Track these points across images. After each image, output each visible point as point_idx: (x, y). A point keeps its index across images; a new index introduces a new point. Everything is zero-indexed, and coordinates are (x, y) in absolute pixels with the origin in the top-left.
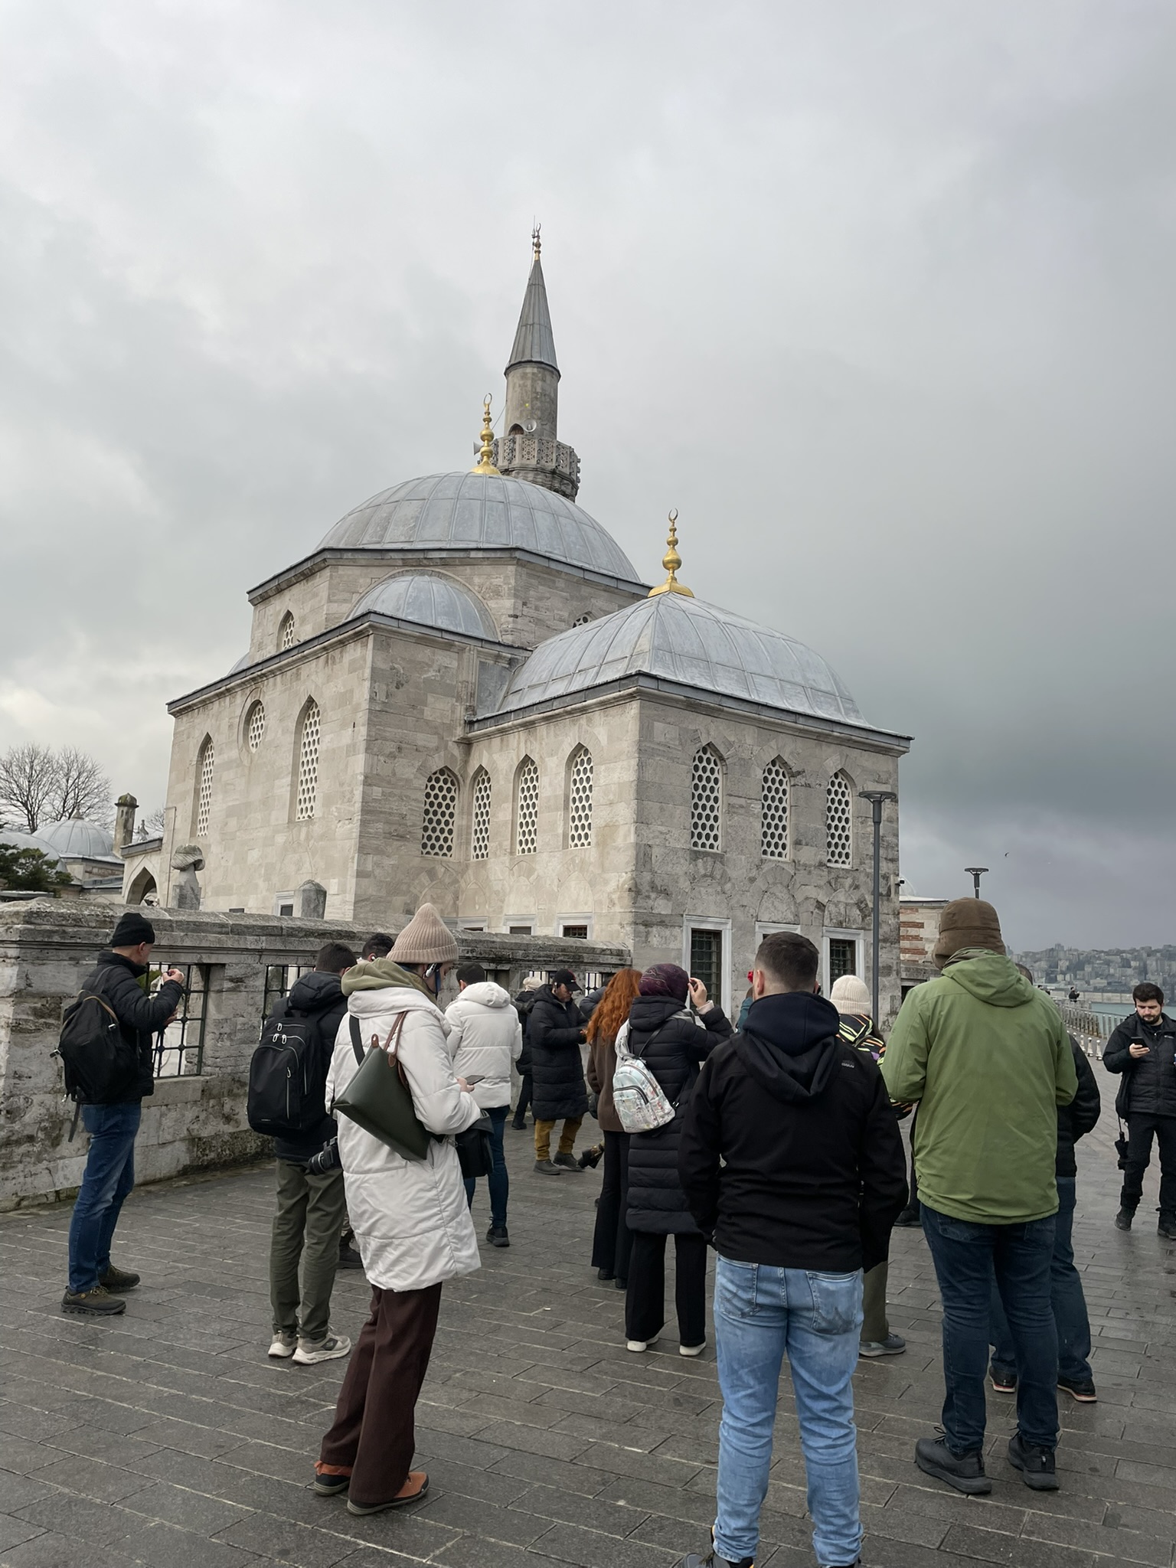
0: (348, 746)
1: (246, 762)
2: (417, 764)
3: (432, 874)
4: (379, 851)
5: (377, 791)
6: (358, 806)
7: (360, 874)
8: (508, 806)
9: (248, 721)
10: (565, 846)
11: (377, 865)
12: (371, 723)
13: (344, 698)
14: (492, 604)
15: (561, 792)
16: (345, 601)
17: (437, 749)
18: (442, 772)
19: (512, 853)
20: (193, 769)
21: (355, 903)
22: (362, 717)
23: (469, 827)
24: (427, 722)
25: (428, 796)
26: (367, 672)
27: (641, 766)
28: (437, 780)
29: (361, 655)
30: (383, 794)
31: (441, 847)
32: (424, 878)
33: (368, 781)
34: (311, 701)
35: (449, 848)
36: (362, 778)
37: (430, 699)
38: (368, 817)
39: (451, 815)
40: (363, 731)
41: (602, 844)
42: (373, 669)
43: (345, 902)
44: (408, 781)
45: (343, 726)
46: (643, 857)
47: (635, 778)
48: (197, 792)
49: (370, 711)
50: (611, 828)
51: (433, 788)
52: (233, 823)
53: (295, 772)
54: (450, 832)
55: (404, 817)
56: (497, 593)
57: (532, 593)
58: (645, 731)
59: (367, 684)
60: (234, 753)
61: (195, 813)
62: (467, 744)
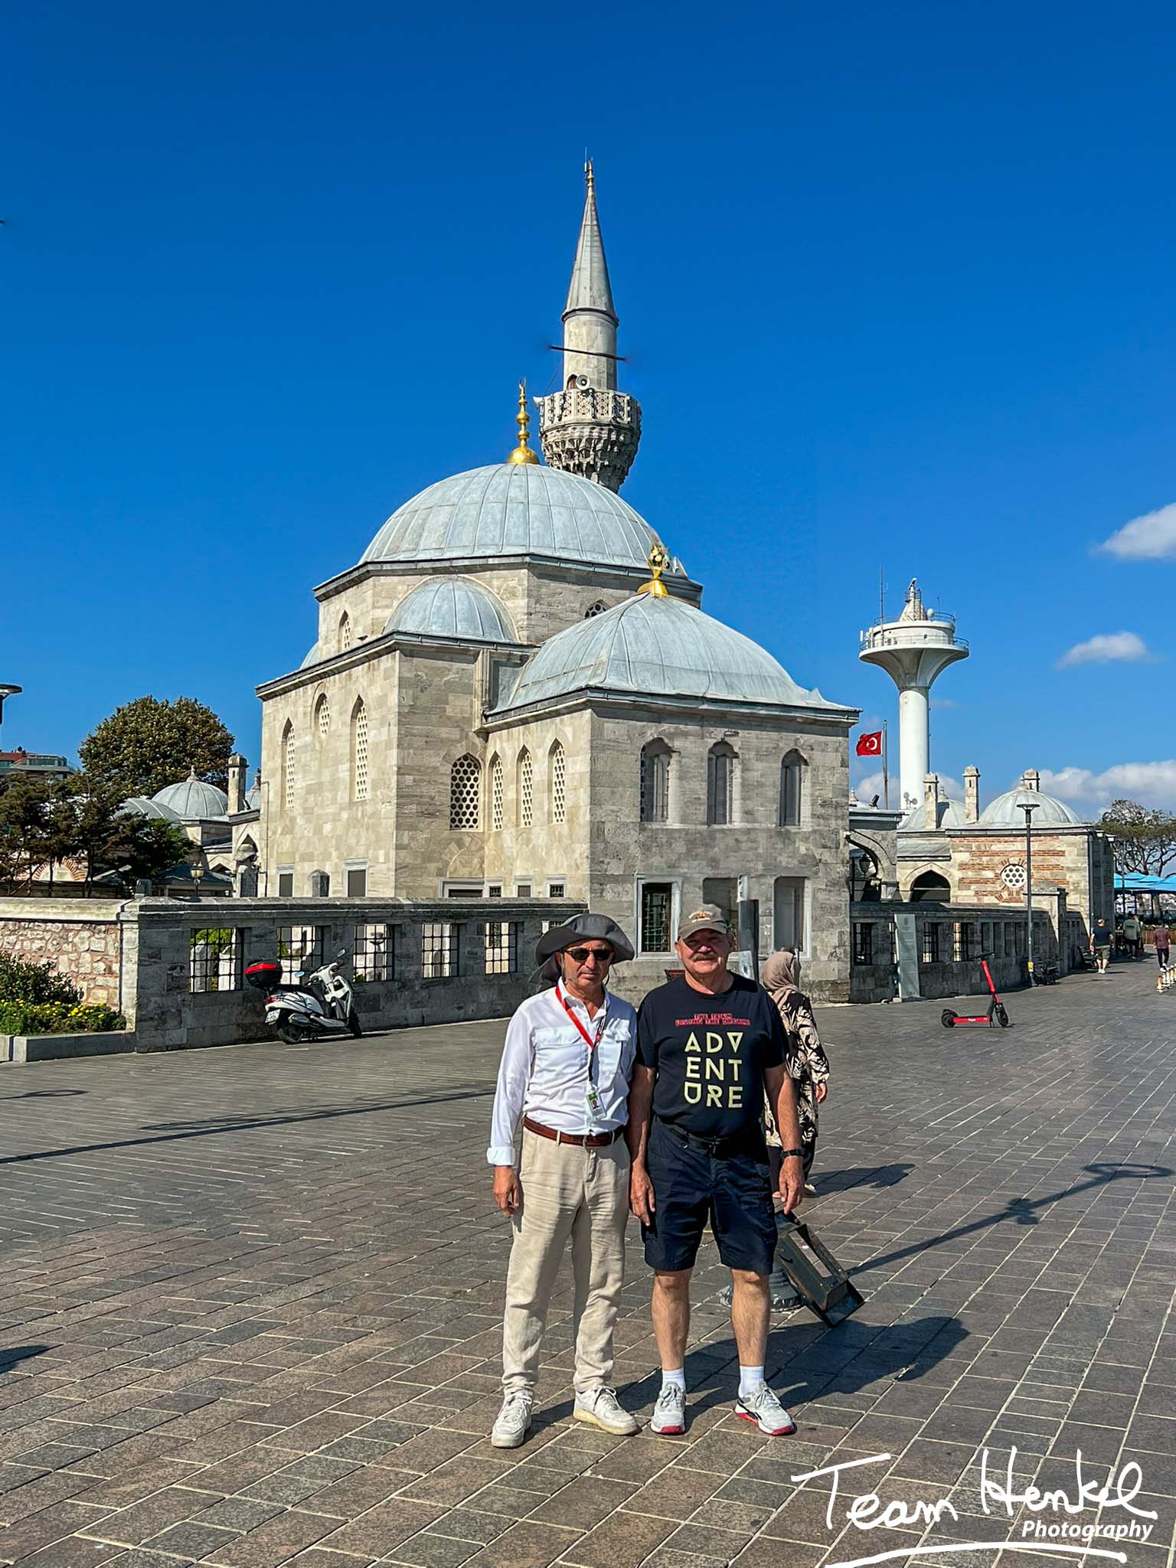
0: (386, 741)
1: (317, 747)
2: (443, 754)
3: (460, 844)
4: (412, 828)
5: (409, 779)
6: (395, 791)
7: (399, 847)
8: (513, 786)
9: (317, 710)
10: (550, 821)
11: (412, 838)
12: (400, 723)
13: (382, 701)
14: (509, 604)
15: (545, 778)
16: (387, 607)
17: (459, 741)
18: (465, 758)
19: (517, 826)
20: (279, 751)
21: (396, 870)
22: (393, 718)
23: (490, 802)
24: (449, 718)
25: (454, 779)
26: (396, 682)
27: (593, 760)
28: (462, 765)
29: (391, 663)
30: (414, 781)
31: (468, 821)
32: (453, 846)
33: (401, 771)
34: (360, 702)
35: (475, 821)
36: (396, 769)
37: (451, 698)
38: (402, 800)
39: (476, 793)
40: (395, 729)
41: (570, 821)
42: (400, 679)
43: (389, 870)
44: (435, 768)
45: (382, 725)
46: (597, 832)
47: (589, 769)
48: (283, 769)
49: (399, 713)
50: (576, 807)
51: (458, 772)
52: (312, 798)
53: (352, 760)
54: (475, 807)
55: (432, 798)
56: (513, 594)
57: (543, 590)
58: (596, 733)
59: (396, 690)
60: (308, 738)
61: (283, 788)
62: (485, 734)
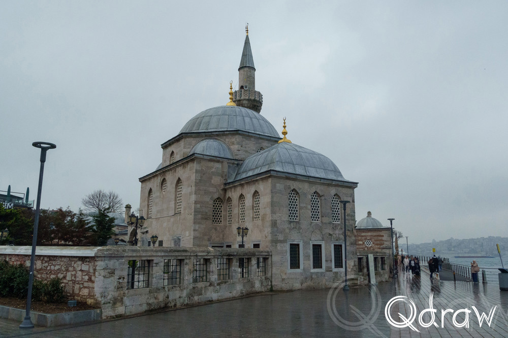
0: (190, 193)
1: (162, 197)
2: (210, 197)
3: (216, 229)
4: (199, 223)
5: (198, 206)
6: (193, 210)
7: (194, 230)
8: (237, 209)
9: (162, 184)
10: (253, 220)
11: (199, 227)
12: (196, 186)
13: (188, 178)
14: (232, 147)
15: (251, 204)
16: (189, 148)
17: (216, 193)
18: (218, 199)
19: (238, 223)
20: (147, 199)
21: (194, 239)
22: (193, 184)
23: (226, 215)
24: (213, 184)
25: (214, 206)
26: (194, 171)
27: (272, 197)
28: (216, 201)
29: (194, 166)
30: (200, 206)
31: (218, 221)
32: (213, 230)
33: (196, 203)
34: (179, 179)
35: (221, 221)
36: (194, 202)
37: (213, 177)
38: (196, 213)
39: (221, 211)
40: (194, 188)
41: (263, 220)
42: (196, 170)
43: (191, 239)
44: (208, 202)
45: (188, 187)
46: (274, 224)
47: (270, 200)
48: (148, 205)
49: (196, 182)
50: (265, 215)
51: (215, 204)
52: (159, 214)
53: (176, 200)
54: (221, 216)
55: (207, 213)
56: (233, 144)
57: (244, 143)
58: (274, 187)
59: (194, 174)
60: (158, 194)
61: (148, 212)
62: (225, 190)
